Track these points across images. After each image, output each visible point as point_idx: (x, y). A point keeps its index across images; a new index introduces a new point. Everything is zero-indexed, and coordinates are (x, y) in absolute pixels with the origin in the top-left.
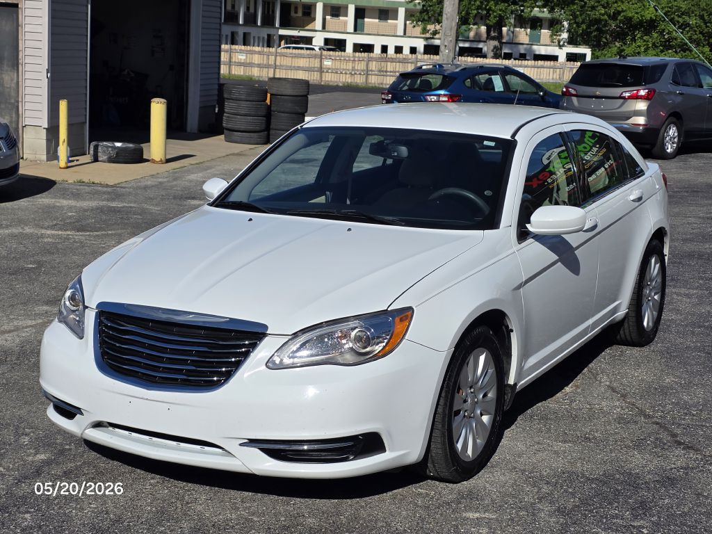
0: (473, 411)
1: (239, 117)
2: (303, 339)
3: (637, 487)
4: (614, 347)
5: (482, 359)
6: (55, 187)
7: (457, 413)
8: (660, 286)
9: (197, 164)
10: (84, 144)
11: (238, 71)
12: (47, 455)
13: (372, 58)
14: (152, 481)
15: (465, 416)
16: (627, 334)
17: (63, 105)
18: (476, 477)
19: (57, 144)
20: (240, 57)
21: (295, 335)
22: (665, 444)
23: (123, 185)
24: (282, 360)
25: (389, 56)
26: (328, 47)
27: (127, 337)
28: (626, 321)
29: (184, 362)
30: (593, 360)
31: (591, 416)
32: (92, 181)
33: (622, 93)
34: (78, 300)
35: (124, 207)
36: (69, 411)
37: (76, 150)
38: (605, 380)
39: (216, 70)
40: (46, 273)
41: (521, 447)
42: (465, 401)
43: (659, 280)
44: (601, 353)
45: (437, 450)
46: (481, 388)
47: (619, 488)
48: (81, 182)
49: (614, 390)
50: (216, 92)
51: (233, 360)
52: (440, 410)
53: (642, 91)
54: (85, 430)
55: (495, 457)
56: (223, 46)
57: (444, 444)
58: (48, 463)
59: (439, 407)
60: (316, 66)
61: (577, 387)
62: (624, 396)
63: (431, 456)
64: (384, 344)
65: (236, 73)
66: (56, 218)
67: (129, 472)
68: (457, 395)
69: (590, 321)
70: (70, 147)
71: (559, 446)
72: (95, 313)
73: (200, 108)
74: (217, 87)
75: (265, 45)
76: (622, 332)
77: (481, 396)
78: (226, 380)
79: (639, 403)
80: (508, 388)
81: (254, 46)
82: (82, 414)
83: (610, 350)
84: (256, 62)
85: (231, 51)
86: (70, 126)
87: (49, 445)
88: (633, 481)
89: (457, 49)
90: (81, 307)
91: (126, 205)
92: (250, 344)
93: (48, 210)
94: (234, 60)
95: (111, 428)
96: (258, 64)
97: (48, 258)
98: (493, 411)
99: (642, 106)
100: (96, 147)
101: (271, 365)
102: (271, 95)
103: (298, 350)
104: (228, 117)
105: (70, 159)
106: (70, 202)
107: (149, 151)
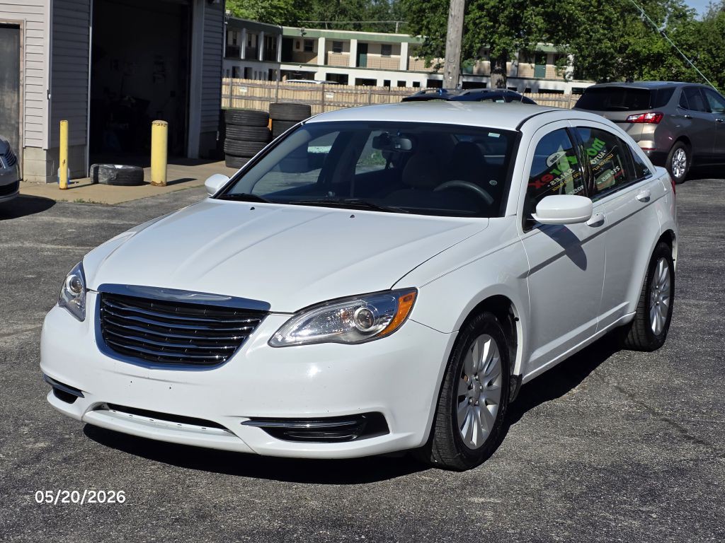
0: (478, 399)
1: (240, 142)
2: (305, 317)
3: (646, 476)
4: (622, 352)
5: (487, 345)
6: (55, 206)
7: (462, 398)
8: (669, 290)
9: (198, 187)
10: (84, 165)
11: (239, 105)
12: (47, 444)
13: (374, 91)
14: (152, 467)
15: (469, 403)
16: (635, 337)
17: (64, 126)
18: (481, 466)
19: (57, 166)
20: (241, 90)
21: (298, 313)
22: (674, 439)
23: (123, 205)
24: (284, 339)
25: (392, 89)
26: (330, 82)
27: (128, 318)
28: (634, 324)
29: (186, 341)
30: (601, 363)
31: (599, 413)
32: (92, 201)
33: (629, 117)
34: (80, 286)
35: (124, 224)
36: (69, 394)
37: (76, 173)
38: (613, 382)
39: (218, 102)
40: (46, 283)
41: (527, 440)
42: (470, 388)
43: (668, 284)
44: (609, 357)
45: (441, 435)
46: (486, 376)
47: (628, 477)
48: (81, 202)
49: (622, 390)
50: (217, 118)
51: (235, 338)
52: (444, 393)
53: (649, 114)
54: (85, 412)
55: (501, 449)
56: (224, 80)
57: (448, 428)
58: (48, 450)
59: (444, 390)
60: (318, 99)
61: (584, 388)
62: (632, 396)
63: (436, 441)
64: (388, 323)
65: (238, 107)
66: (56, 234)
67: (129, 459)
68: (461, 379)
69: (598, 320)
70: (70, 170)
71: (566, 440)
72: (96, 295)
73: (201, 134)
74: (218, 113)
75: (267, 78)
76: (629, 336)
77: (486, 384)
78: (228, 359)
79: (648, 402)
80: (513, 379)
81: (255, 79)
82: (83, 396)
83: (619, 354)
84: (258, 96)
85: (232, 84)
86: (71, 148)
87: (48, 435)
88: (641, 471)
89: (461, 83)
90: (82, 292)
91: (127, 223)
92: (251, 322)
93: (48, 227)
94: (235, 94)
95: (111, 411)
96: (260, 98)
97: (49, 269)
98: (498, 401)
99: (649, 129)
100: (96, 170)
101: (273, 342)
102: (273, 120)
103: (300, 328)
104: (229, 142)
105: (70, 181)
106: (70, 219)
107: (150, 175)
